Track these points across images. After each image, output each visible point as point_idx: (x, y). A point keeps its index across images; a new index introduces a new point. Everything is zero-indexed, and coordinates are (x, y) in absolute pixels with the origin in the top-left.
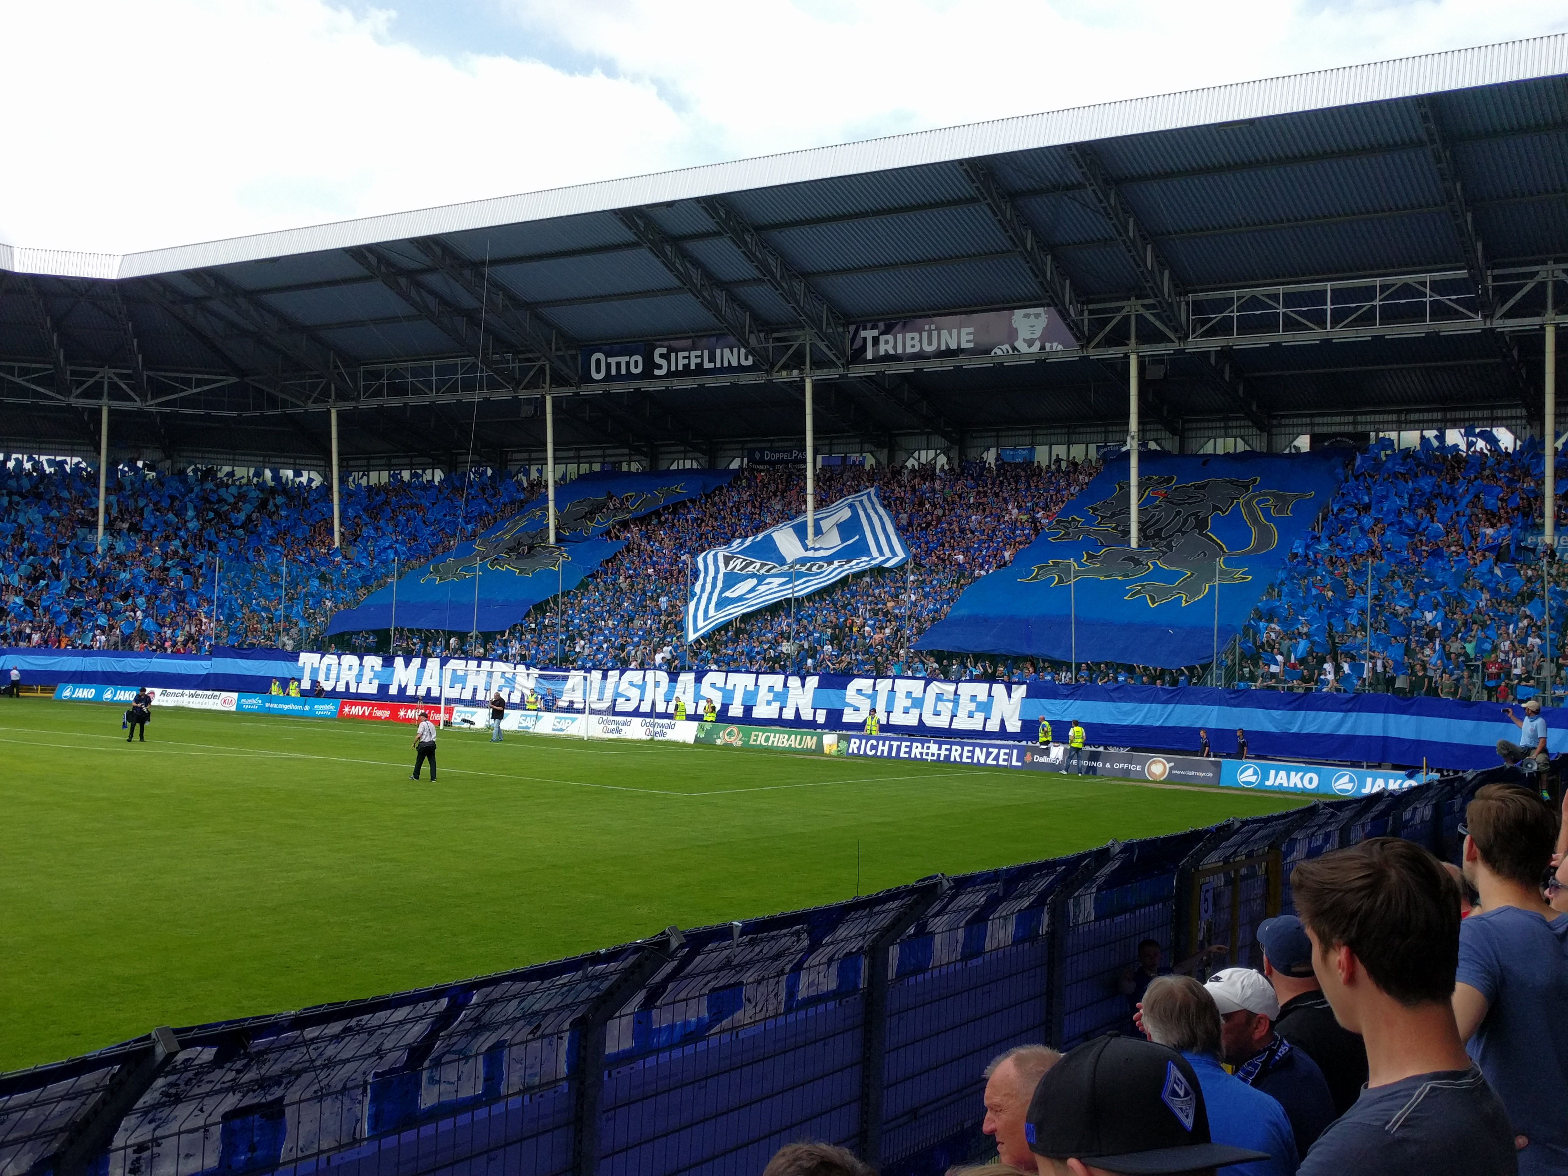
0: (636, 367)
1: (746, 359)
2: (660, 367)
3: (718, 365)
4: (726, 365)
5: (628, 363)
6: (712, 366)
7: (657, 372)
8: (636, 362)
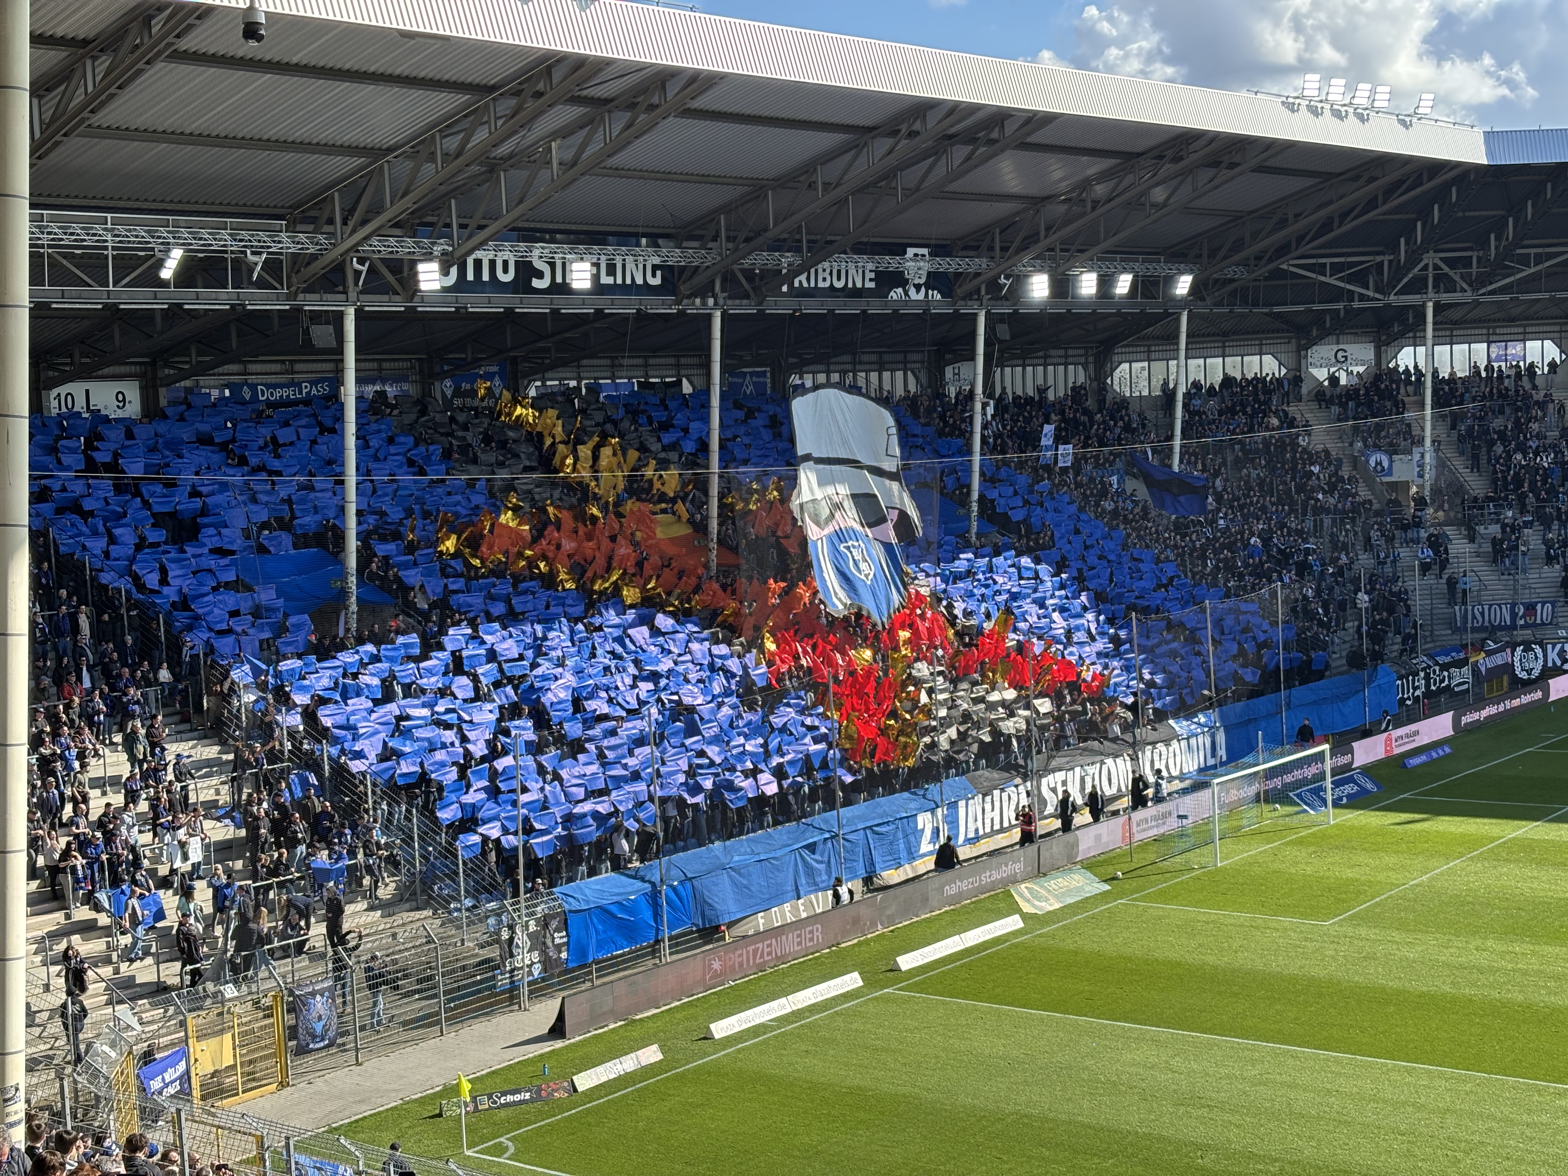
0: (506, 270)
1: (654, 275)
2: (540, 275)
3: (619, 281)
4: (628, 281)
5: (493, 263)
6: (609, 280)
7: (536, 283)
8: (505, 263)
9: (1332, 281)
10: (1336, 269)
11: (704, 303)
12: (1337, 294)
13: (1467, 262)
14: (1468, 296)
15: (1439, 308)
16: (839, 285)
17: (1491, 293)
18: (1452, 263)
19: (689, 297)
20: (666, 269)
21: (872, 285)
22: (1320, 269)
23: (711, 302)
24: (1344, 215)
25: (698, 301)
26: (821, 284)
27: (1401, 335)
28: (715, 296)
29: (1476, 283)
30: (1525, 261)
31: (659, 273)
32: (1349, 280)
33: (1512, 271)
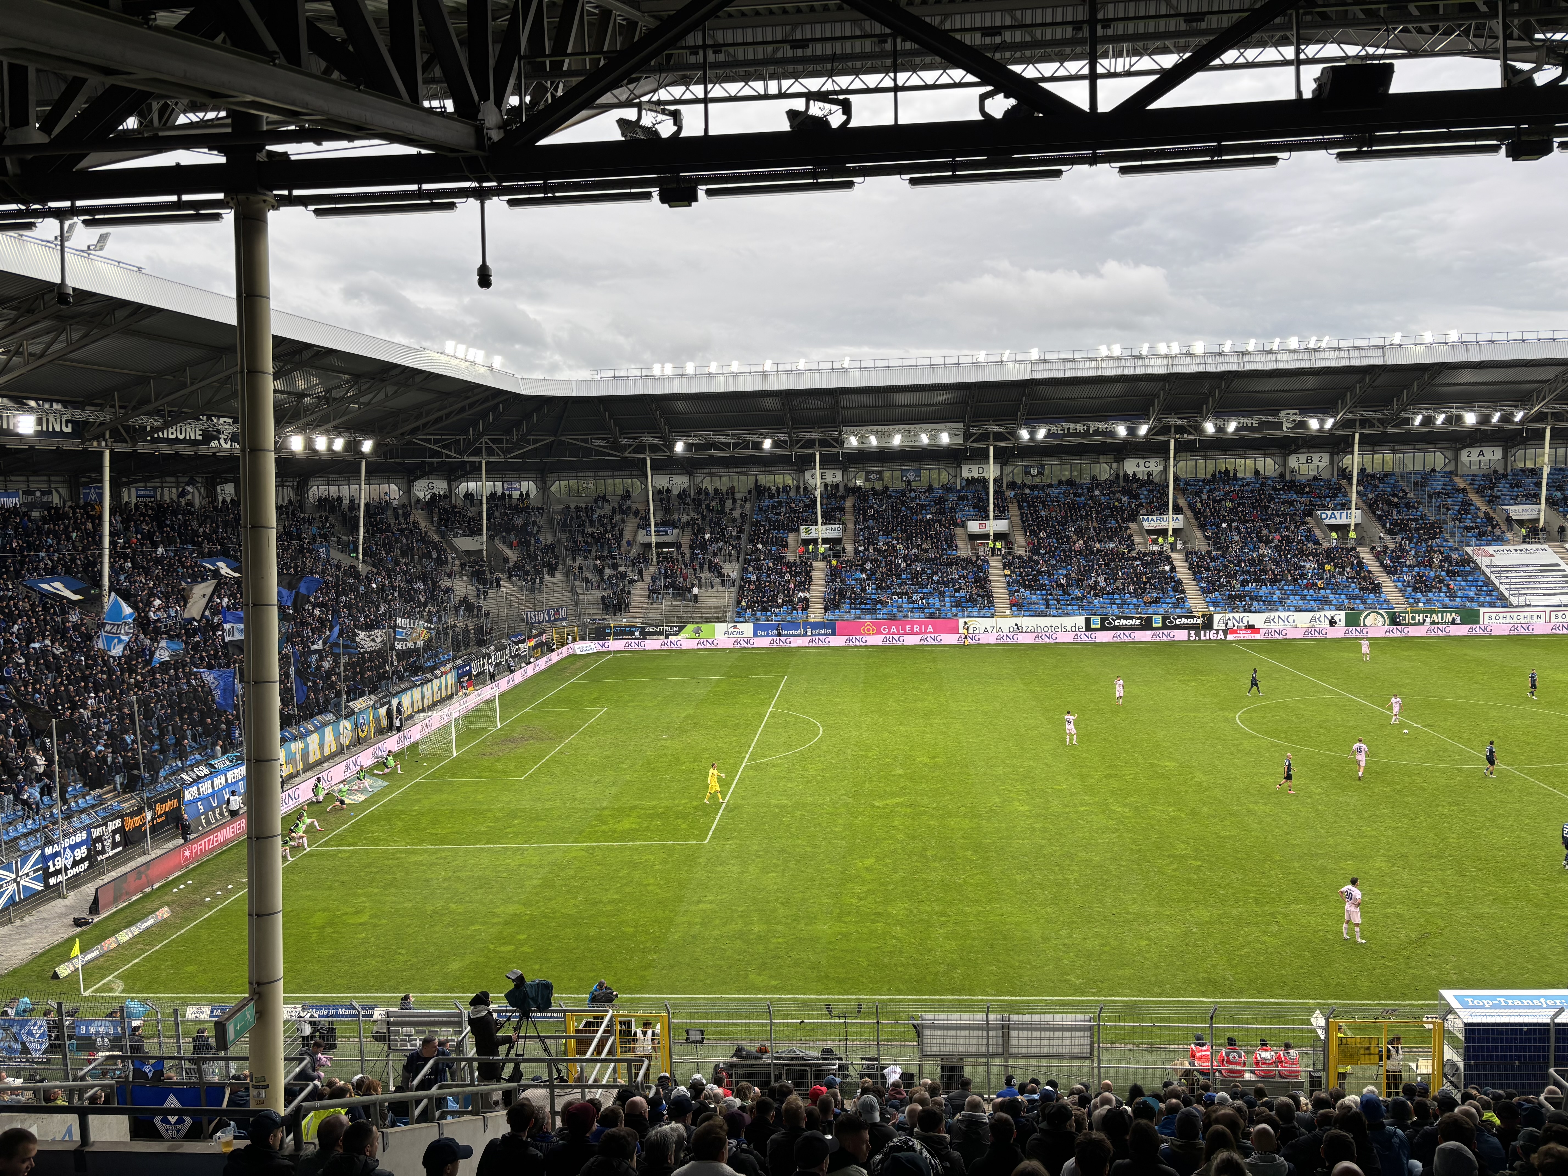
1: (67, 426)
3: (45, 429)
4: (50, 429)
6: (38, 428)
9: (434, 447)
10: (437, 441)
11: (99, 444)
12: (437, 454)
13: (500, 441)
14: (501, 459)
15: (487, 463)
16: (181, 437)
17: (513, 457)
18: (493, 441)
19: (90, 440)
20: (75, 423)
21: (201, 438)
22: (429, 441)
23: (103, 444)
24: (448, 416)
25: (95, 443)
26: (170, 436)
27: (462, 476)
28: (106, 441)
29: (505, 452)
30: (528, 442)
31: (70, 425)
32: (444, 447)
33: (523, 447)
